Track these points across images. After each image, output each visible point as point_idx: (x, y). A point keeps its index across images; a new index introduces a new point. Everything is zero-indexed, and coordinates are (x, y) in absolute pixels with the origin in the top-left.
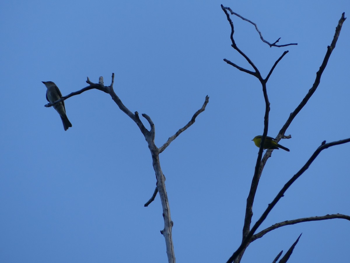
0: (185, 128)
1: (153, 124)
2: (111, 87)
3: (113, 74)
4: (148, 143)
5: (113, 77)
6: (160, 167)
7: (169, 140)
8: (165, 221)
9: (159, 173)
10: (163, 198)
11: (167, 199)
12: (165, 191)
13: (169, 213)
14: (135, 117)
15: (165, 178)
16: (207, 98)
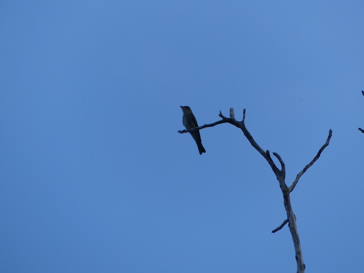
0: (311, 164)
1: (284, 164)
2: (243, 122)
3: (245, 110)
4: (280, 182)
5: (244, 112)
6: (291, 207)
7: (297, 177)
8: (298, 264)
9: (291, 214)
10: (295, 241)
11: (299, 241)
12: (297, 232)
13: (301, 256)
14: (267, 155)
15: (296, 218)
16: (331, 132)
